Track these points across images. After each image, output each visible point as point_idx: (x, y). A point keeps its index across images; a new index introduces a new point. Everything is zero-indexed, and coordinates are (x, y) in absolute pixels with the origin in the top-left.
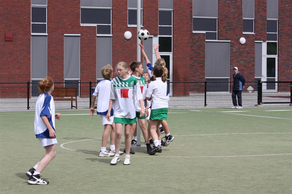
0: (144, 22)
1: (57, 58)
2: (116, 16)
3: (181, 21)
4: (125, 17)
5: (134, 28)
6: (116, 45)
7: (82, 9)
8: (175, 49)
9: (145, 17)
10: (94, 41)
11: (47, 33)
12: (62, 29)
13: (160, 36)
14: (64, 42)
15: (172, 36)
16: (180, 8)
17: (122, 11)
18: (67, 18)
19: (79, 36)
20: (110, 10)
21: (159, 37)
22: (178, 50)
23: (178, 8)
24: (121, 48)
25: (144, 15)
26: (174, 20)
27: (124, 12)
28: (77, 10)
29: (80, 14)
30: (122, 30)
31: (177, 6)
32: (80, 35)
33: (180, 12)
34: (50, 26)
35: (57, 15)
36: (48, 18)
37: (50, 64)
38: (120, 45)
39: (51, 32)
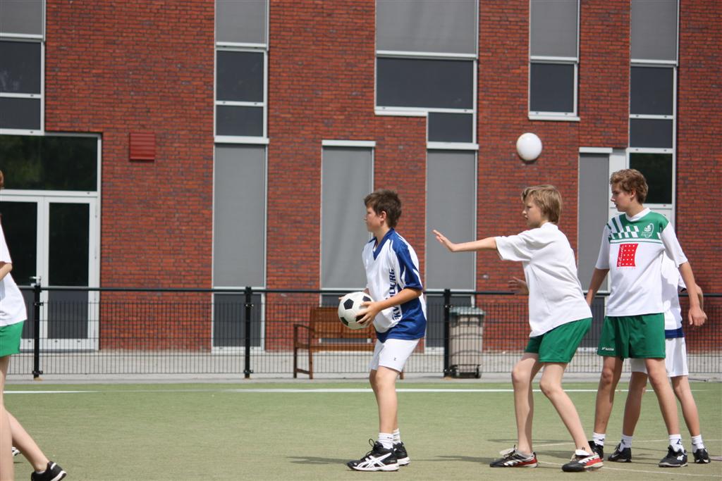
0: (581, 105)
1: (299, 218)
2: (490, 82)
3: (703, 101)
4: (519, 87)
5: (550, 123)
6: (491, 177)
7: (381, 58)
8: (684, 193)
9: (587, 86)
10: (420, 164)
11: (268, 137)
12: (315, 124)
13: (633, 150)
14: (319, 166)
15: (672, 151)
16: (702, 58)
17: (510, 67)
18: (332, 88)
19: (369, 149)
20: (470, 61)
21: (632, 155)
22: (693, 198)
23: (694, 58)
24: (505, 187)
25: (581, 81)
26: (680, 96)
27: (518, 71)
28: (366, 60)
29: (373, 76)
30: (511, 130)
31: (689, 50)
32: (372, 144)
33: (700, 70)
34: (277, 113)
35: (300, 78)
36: (269, 88)
37: (275, 238)
38: (502, 178)
39: (280, 135)
